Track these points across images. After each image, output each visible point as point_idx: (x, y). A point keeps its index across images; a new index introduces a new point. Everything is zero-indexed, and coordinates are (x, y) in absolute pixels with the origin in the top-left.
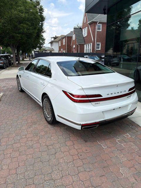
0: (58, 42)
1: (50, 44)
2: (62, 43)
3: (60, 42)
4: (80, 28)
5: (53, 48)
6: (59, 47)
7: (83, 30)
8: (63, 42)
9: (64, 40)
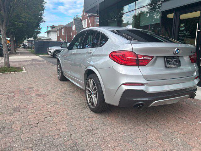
0: (56, 31)
1: (46, 33)
2: (61, 33)
3: (58, 32)
4: (80, 20)
5: (50, 38)
6: (58, 37)
7: (83, 21)
8: (62, 31)
9: (63, 30)
